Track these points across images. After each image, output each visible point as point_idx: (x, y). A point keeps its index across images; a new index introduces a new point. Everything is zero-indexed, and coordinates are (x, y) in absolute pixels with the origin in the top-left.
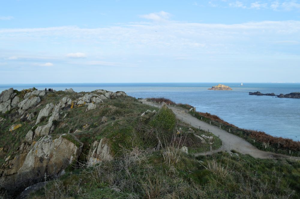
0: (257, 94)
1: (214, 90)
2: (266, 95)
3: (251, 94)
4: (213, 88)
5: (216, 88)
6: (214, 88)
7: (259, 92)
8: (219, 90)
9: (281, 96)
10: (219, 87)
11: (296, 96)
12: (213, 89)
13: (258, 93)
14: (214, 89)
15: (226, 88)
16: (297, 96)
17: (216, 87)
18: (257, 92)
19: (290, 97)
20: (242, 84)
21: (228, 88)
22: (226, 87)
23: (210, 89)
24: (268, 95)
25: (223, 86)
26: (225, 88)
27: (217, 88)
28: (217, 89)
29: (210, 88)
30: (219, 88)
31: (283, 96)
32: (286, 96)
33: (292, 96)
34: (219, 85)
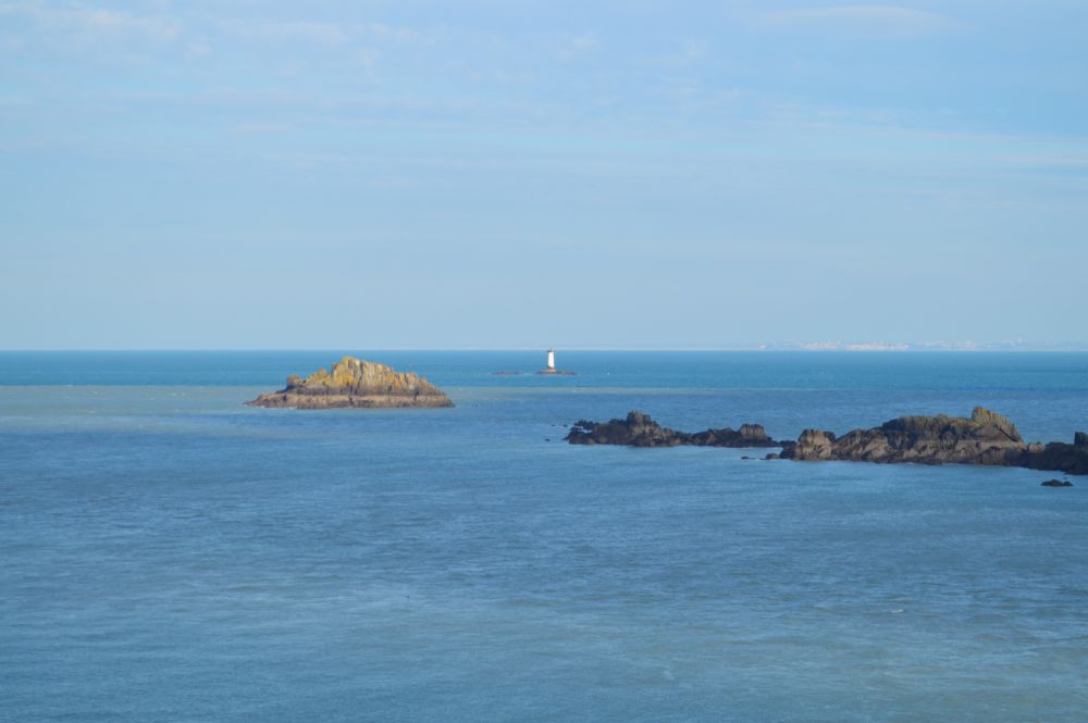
0: (626, 431)
1: (301, 406)
2: (701, 439)
4: (290, 388)
5: (315, 393)
6: (301, 389)
7: (646, 421)
8: (342, 405)
9: (808, 450)
10: (338, 380)
11: (921, 443)
12: (294, 398)
13: (637, 430)
14: (304, 398)
15: (404, 392)
16: (929, 444)
17: (314, 383)
18: (631, 420)
19: (881, 452)
20: (551, 363)
21: (417, 393)
22: (400, 383)
23: (267, 403)
24: (713, 444)
25: (371, 376)
26: (390, 391)
27: (328, 391)
28: (322, 400)
30: (342, 392)
31: (827, 451)
32: (850, 447)
33: (892, 444)
34: (341, 368)
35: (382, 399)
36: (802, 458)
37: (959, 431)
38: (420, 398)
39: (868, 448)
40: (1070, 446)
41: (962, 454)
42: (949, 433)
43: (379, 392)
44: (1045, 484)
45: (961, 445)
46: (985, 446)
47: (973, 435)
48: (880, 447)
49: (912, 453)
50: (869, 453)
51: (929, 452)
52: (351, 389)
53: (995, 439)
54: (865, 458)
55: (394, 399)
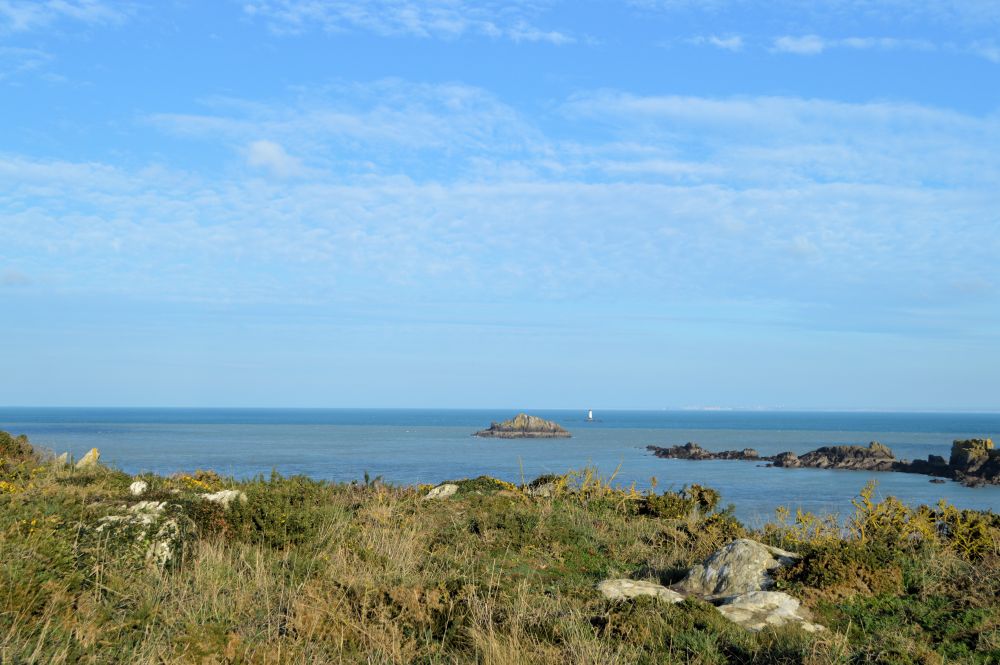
1: (501, 437)
2: (724, 455)
3: (664, 453)
4: (493, 428)
5: (507, 430)
6: (499, 429)
7: (696, 447)
8: (520, 436)
9: (789, 462)
10: (517, 424)
11: (846, 459)
12: (496, 433)
13: (692, 451)
14: (501, 433)
15: (549, 431)
16: (851, 460)
17: (505, 425)
18: (688, 447)
19: (826, 464)
20: (591, 416)
21: (555, 431)
22: (547, 425)
23: (483, 435)
25: (533, 422)
26: (542, 430)
27: (513, 430)
28: (510, 434)
29: (483, 429)
30: (519, 430)
31: (798, 462)
32: (808, 460)
33: (830, 460)
34: (518, 419)
35: (539, 433)
36: (787, 466)
37: (865, 453)
38: (557, 433)
39: (819, 461)
40: (925, 461)
41: (867, 465)
42: (859, 455)
43: (537, 430)
44: (931, 481)
45: (866, 460)
46: (878, 461)
47: (872, 455)
48: (824, 461)
49: (843, 464)
50: (820, 464)
51: (851, 463)
52: (523, 429)
53: (883, 457)
54: (818, 466)
55: (545, 434)
